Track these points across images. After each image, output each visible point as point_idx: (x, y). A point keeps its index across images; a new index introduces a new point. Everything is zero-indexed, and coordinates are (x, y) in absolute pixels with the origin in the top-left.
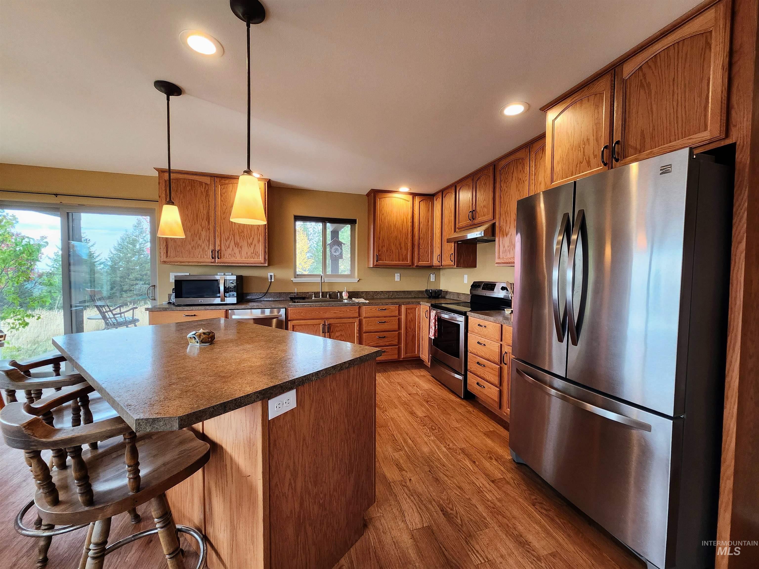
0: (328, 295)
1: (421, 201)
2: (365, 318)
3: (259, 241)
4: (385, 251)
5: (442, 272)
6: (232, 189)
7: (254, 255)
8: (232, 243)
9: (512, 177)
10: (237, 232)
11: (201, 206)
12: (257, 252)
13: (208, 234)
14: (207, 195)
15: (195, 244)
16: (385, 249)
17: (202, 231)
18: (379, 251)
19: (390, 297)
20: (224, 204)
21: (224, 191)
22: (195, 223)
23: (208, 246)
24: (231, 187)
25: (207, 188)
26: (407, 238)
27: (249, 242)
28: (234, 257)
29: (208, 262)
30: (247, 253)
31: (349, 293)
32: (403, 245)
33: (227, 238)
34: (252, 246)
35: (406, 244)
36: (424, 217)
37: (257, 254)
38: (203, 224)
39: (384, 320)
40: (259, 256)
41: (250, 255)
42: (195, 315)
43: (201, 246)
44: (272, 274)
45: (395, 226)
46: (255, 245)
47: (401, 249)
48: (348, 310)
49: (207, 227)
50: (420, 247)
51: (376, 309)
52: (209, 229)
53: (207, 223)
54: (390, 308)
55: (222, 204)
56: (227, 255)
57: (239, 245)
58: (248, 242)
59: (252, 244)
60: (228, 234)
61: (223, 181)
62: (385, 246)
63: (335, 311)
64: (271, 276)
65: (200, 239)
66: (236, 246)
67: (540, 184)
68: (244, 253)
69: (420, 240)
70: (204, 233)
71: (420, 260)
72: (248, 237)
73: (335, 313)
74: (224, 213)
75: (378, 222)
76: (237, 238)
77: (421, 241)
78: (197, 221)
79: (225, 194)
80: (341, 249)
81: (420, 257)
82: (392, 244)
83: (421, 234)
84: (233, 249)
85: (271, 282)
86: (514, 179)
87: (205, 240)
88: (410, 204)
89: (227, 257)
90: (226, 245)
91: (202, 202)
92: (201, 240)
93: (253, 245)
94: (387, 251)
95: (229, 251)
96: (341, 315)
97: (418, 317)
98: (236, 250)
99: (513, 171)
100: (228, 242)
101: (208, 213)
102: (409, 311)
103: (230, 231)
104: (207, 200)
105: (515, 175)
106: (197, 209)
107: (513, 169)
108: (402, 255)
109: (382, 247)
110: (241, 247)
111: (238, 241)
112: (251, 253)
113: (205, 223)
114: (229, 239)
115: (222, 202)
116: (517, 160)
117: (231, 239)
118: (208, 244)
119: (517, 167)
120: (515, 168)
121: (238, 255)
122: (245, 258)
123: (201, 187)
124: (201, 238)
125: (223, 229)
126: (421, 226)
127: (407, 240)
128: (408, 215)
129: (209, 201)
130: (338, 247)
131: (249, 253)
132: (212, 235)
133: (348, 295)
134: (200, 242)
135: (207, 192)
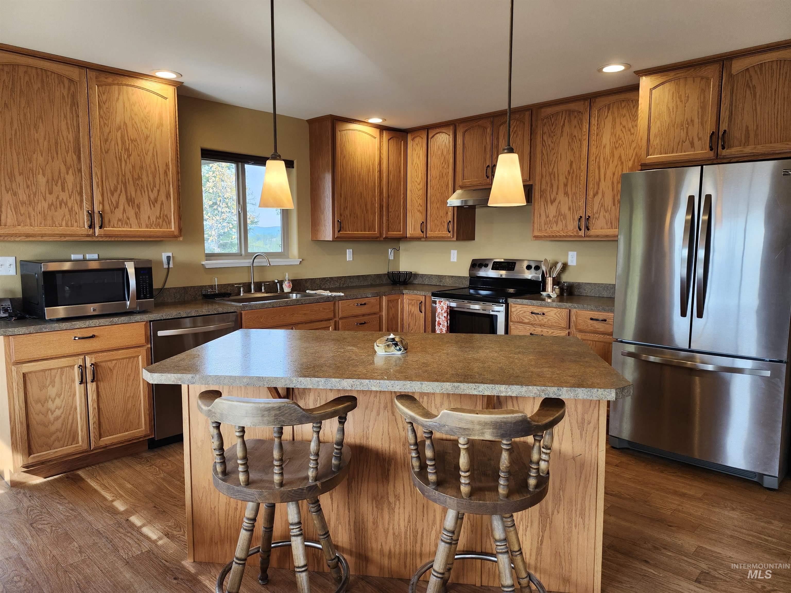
0: (263, 288)
1: (390, 139)
2: (341, 319)
3: (168, 196)
4: (349, 215)
5: (403, 246)
6: (119, 94)
7: (161, 221)
8: (123, 199)
9: (562, 132)
10: (131, 179)
11: (63, 124)
12: (166, 216)
13: (78, 180)
14: (74, 104)
15: (54, 200)
16: (347, 212)
17: (68, 173)
18: (341, 215)
20: (105, 124)
21: (104, 97)
22: (53, 159)
23: (79, 203)
24: (117, 92)
25: (72, 89)
26: (374, 196)
27: (152, 197)
28: (127, 224)
29: (82, 235)
30: (149, 218)
31: (292, 281)
32: (369, 207)
33: (112, 189)
34: (158, 206)
35: (373, 204)
36: (395, 166)
37: (166, 219)
38: (69, 159)
39: (362, 320)
40: (170, 223)
41: (154, 220)
42: (93, 336)
43: (66, 204)
44: (170, 254)
45: (359, 176)
46: (162, 204)
47: (367, 213)
48: (321, 309)
49: (76, 166)
50: (390, 210)
51: (354, 305)
52: (80, 171)
53: (75, 157)
54: (370, 302)
55: (102, 123)
56: (114, 221)
57: (134, 203)
58: (149, 198)
59: (156, 200)
60: (115, 182)
61: (103, 78)
62: (348, 209)
63: (305, 312)
64: (168, 258)
65: (63, 190)
66: (129, 205)
67: (604, 147)
68: (144, 216)
69: (389, 199)
70: (70, 179)
71: (390, 229)
72: (150, 190)
73: (305, 314)
74: (106, 140)
75: (339, 169)
76: (131, 189)
77: (391, 201)
78: (57, 154)
79: (107, 105)
81: (390, 225)
82: (356, 204)
83: (391, 189)
84: (124, 210)
85: (168, 268)
86: (565, 134)
87: (72, 192)
88: (377, 142)
89: (116, 226)
90: (111, 201)
91: (65, 117)
92: (67, 191)
93: (159, 202)
94: (350, 215)
95: (119, 213)
96: (313, 318)
97: (401, 312)
98: (131, 212)
99: (564, 124)
100: (116, 195)
101: (77, 139)
102: (391, 305)
103: (118, 175)
104: (74, 113)
105: (567, 129)
106: (56, 131)
107: (564, 121)
108: (368, 221)
109: (344, 208)
110: (137, 205)
111: (133, 195)
112: (157, 218)
113: (71, 158)
114: (116, 191)
115: (101, 120)
116: (570, 112)
117: (121, 192)
118: (78, 199)
119: (570, 121)
120: (566, 121)
121: (133, 220)
122: (147, 227)
123: (62, 86)
124: (66, 188)
125: (106, 173)
126: (391, 177)
127: (374, 198)
128: (374, 160)
129: (78, 116)
131: (153, 218)
132: (85, 183)
133: (291, 285)
134: (64, 196)
135: (74, 96)
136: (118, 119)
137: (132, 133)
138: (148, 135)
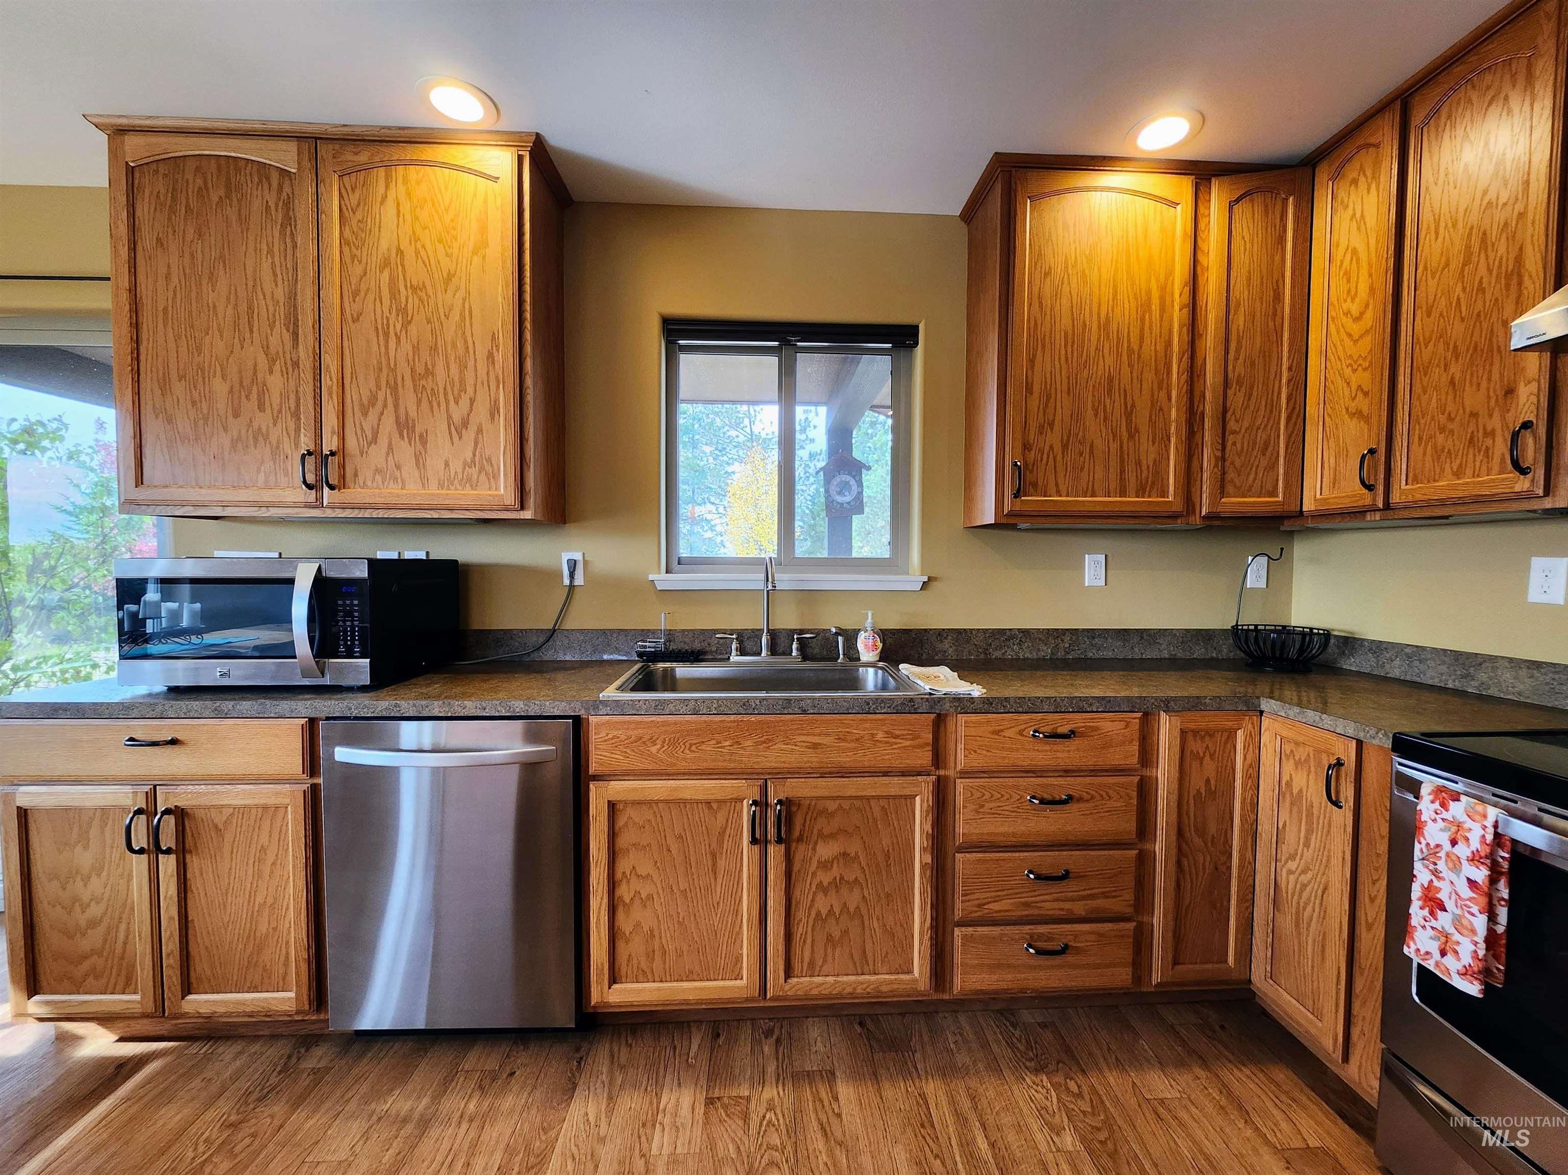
0: (795, 646)
1: (1237, 201)
2: (965, 774)
3: (494, 412)
4: (1058, 448)
5: (1301, 550)
6: (387, 187)
7: (474, 471)
8: (388, 422)
10: (408, 378)
11: (266, 266)
12: (489, 460)
13: (292, 383)
14: (289, 220)
15: (243, 432)
16: (1054, 438)
17: (271, 372)
18: (1026, 447)
19: (1060, 654)
20: (353, 257)
21: (354, 199)
22: (242, 342)
23: (292, 434)
24: (382, 183)
25: (287, 189)
26: (1163, 383)
27: (457, 417)
28: (395, 480)
29: (295, 505)
30: (447, 464)
31: (884, 634)
32: (1142, 419)
33: (366, 403)
34: (469, 435)
35: (1158, 410)
36: (1256, 280)
37: (488, 468)
38: (274, 341)
39: (1060, 786)
40: (496, 477)
41: (460, 470)
42: (174, 742)
43: (266, 438)
44: (578, 556)
45: (1105, 326)
46: (480, 431)
47: (1131, 436)
48: (880, 736)
49: (288, 357)
50: (1232, 425)
51: (1021, 733)
52: (296, 364)
53: (287, 336)
54: (1096, 729)
55: (347, 258)
56: (366, 474)
57: (413, 431)
58: (449, 417)
59: (465, 424)
60: (372, 384)
61: (350, 156)
62: (1057, 427)
63: (816, 740)
64: (573, 565)
65: (261, 407)
66: (401, 436)
68: (434, 463)
69: (1230, 393)
70: (276, 382)
71: (1230, 489)
72: (451, 398)
73: (815, 746)
74: (356, 294)
75: (1024, 309)
76: (409, 400)
77: (1237, 398)
78: (251, 331)
79: (359, 215)
80: (860, 484)
81: (1231, 475)
82: (1090, 412)
83: (1237, 359)
84: (390, 447)
85: (572, 587)
87: (280, 411)
88: (1181, 216)
89: (369, 483)
90: (362, 429)
91: (270, 251)
92: (268, 411)
93: (473, 428)
94: (1065, 446)
95: (377, 454)
96: (845, 759)
97: (1247, 776)
98: (405, 451)
100: (373, 414)
101: (292, 297)
102: (1195, 746)
103: (381, 370)
104: (288, 240)
106: (251, 284)
108: (1139, 463)
109: (1041, 427)
110: (421, 436)
111: (413, 414)
112: (465, 464)
113: (279, 337)
114: (374, 405)
115: (346, 249)
117: (385, 406)
118: (292, 425)
121: (409, 470)
122: (441, 486)
123: (266, 185)
124: (267, 404)
125: (353, 365)
126: (1239, 321)
127: (1163, 394)
128: (1170, 273)
129: (295, 246)
130: (848, 478)
131: (456, 466)
132: (307, 390)
133: (880, 645)
134: (263, 420)
135: (288, 205)
136: (385, 242)
137: (415, 272)
138: (452, 272)
